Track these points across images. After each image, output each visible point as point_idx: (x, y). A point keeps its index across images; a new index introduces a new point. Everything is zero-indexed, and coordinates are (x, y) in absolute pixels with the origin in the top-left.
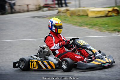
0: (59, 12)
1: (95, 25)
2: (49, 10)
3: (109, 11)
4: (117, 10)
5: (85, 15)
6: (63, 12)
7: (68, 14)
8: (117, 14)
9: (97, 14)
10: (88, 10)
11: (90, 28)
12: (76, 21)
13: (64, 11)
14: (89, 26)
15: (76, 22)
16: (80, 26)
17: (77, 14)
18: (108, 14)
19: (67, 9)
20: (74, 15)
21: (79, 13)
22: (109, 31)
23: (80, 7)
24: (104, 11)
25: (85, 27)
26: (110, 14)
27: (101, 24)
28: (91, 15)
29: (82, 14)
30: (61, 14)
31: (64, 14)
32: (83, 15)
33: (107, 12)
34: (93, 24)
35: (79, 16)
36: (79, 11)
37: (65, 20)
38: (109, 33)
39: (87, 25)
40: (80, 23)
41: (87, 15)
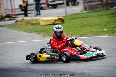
0: (17, 21)
1: (42, 31)
2: (10, 20)
4: (62, 19)
6: (20, 22)
7: (24, 23)
8: (62, 22)
9: (46, 22)
10: (40, 19)
11: (37, 34)
12: (28, 28)
13: (20, 20)
14: (36, 33)
15: (28, 30)
16: (30, 33)
17: (31, 23)
18: (54, 22)
19: (23, 19)
20: (29, 24)
21: (33, 22)
22: (50, 36)
24: (52, 20)
25: (34, 33)
26: (56, 22)
27: (47, 31)
28: (42, 23)
29: (35, 22)
30: (18, 23)
32: (36, 24)
33: (54, 21)
34: (40, 31)
35: (32, 24)
36: (33, 20)
37: (19, 28)
38: (50, 37)
39: (35, 31)
40: (31, 30)
41: (39, 24)
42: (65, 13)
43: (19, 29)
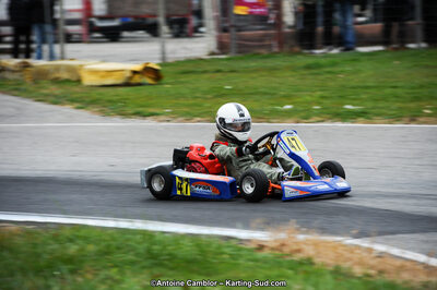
3: (135, 72)
4: (155, 71)
5: (74, 79)
6: (13, 71)
7: (28, 76)
8: (154, 79)
9: (103, 77)
10: (81, 66)
11: (79, 108)
12: (45, 91)
13: (16, 66)
14: (77, 105)
15: (47, 95)
17: (53, 76)
18: (130, 78)
19: (24, 62)
20: (44, 79)
21: (57, 75)
23: (63, 58)
24: (123, 70)
25: (67, 106)
26: (137, 79)
28: (88, 80)
29: (65, 76)
30: (8, 75)
31: (16, 76)
32: (68, 81)
33: (128, 74)
34: (87, 100)
35: (57, 81)
36: (58, 68)
37: (16, 89)
39: (72, 101)
40: (55, 96)
41: (79, 81)
42: (158, 56)
43: (16, 93)
